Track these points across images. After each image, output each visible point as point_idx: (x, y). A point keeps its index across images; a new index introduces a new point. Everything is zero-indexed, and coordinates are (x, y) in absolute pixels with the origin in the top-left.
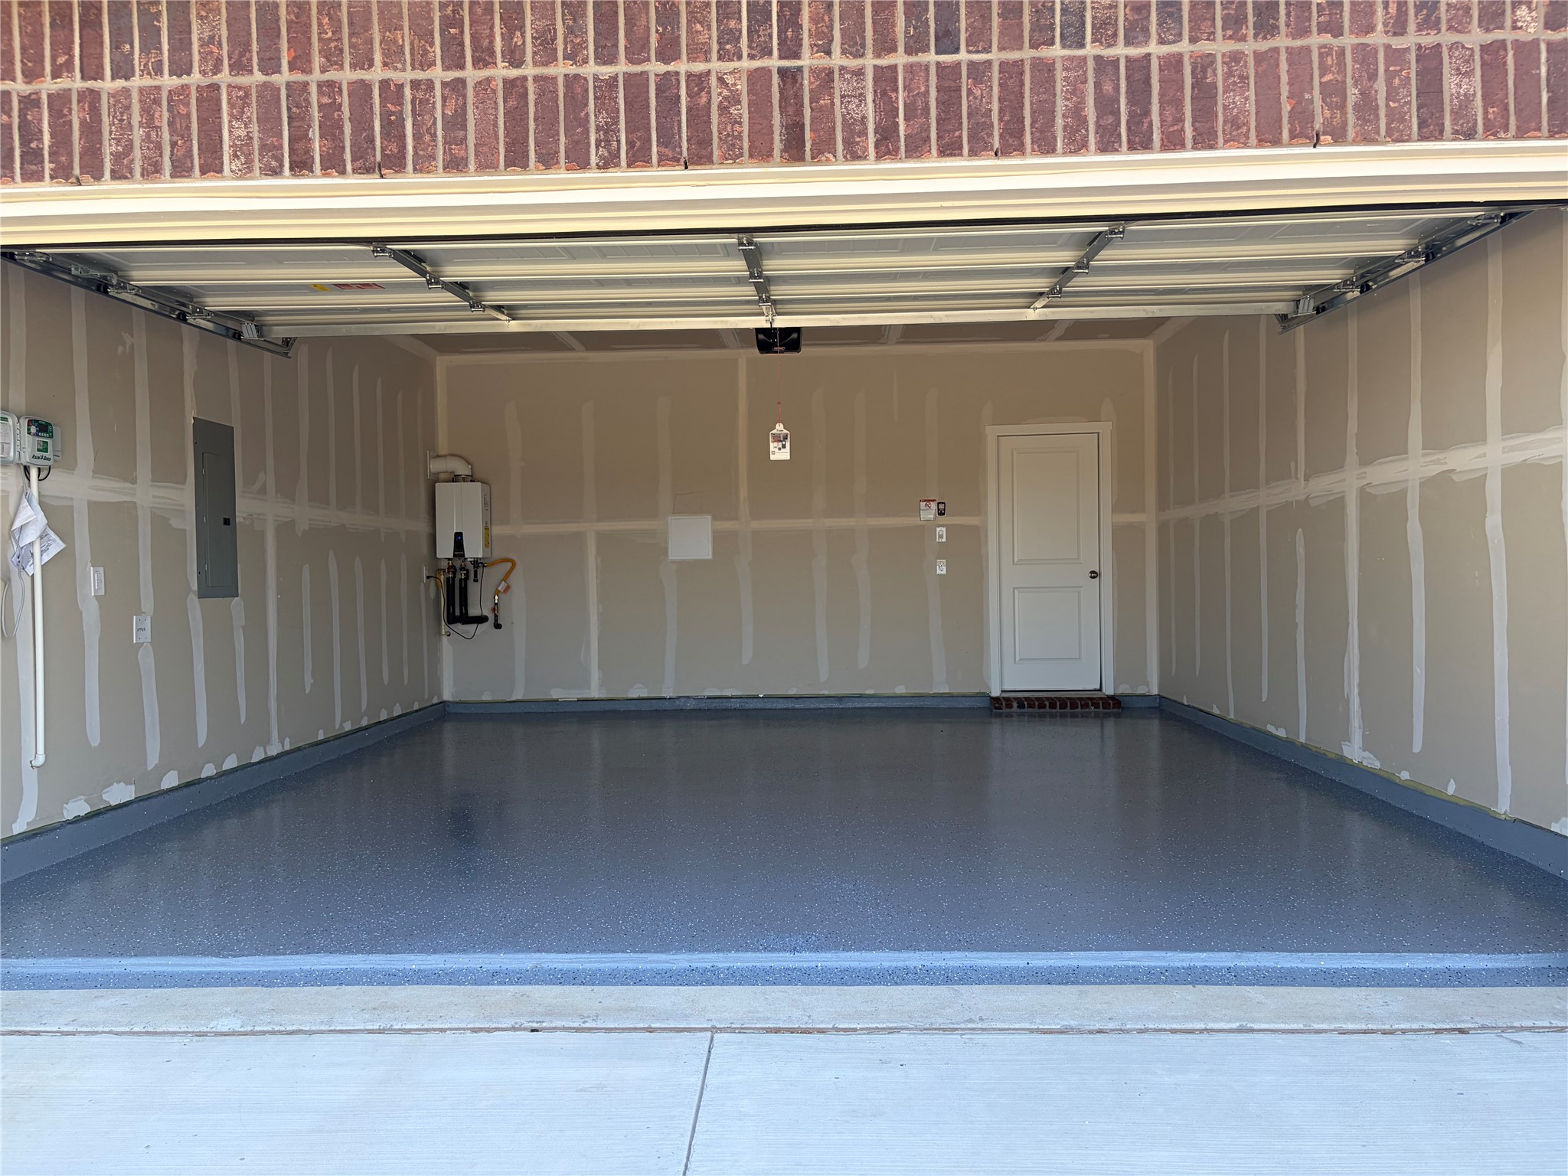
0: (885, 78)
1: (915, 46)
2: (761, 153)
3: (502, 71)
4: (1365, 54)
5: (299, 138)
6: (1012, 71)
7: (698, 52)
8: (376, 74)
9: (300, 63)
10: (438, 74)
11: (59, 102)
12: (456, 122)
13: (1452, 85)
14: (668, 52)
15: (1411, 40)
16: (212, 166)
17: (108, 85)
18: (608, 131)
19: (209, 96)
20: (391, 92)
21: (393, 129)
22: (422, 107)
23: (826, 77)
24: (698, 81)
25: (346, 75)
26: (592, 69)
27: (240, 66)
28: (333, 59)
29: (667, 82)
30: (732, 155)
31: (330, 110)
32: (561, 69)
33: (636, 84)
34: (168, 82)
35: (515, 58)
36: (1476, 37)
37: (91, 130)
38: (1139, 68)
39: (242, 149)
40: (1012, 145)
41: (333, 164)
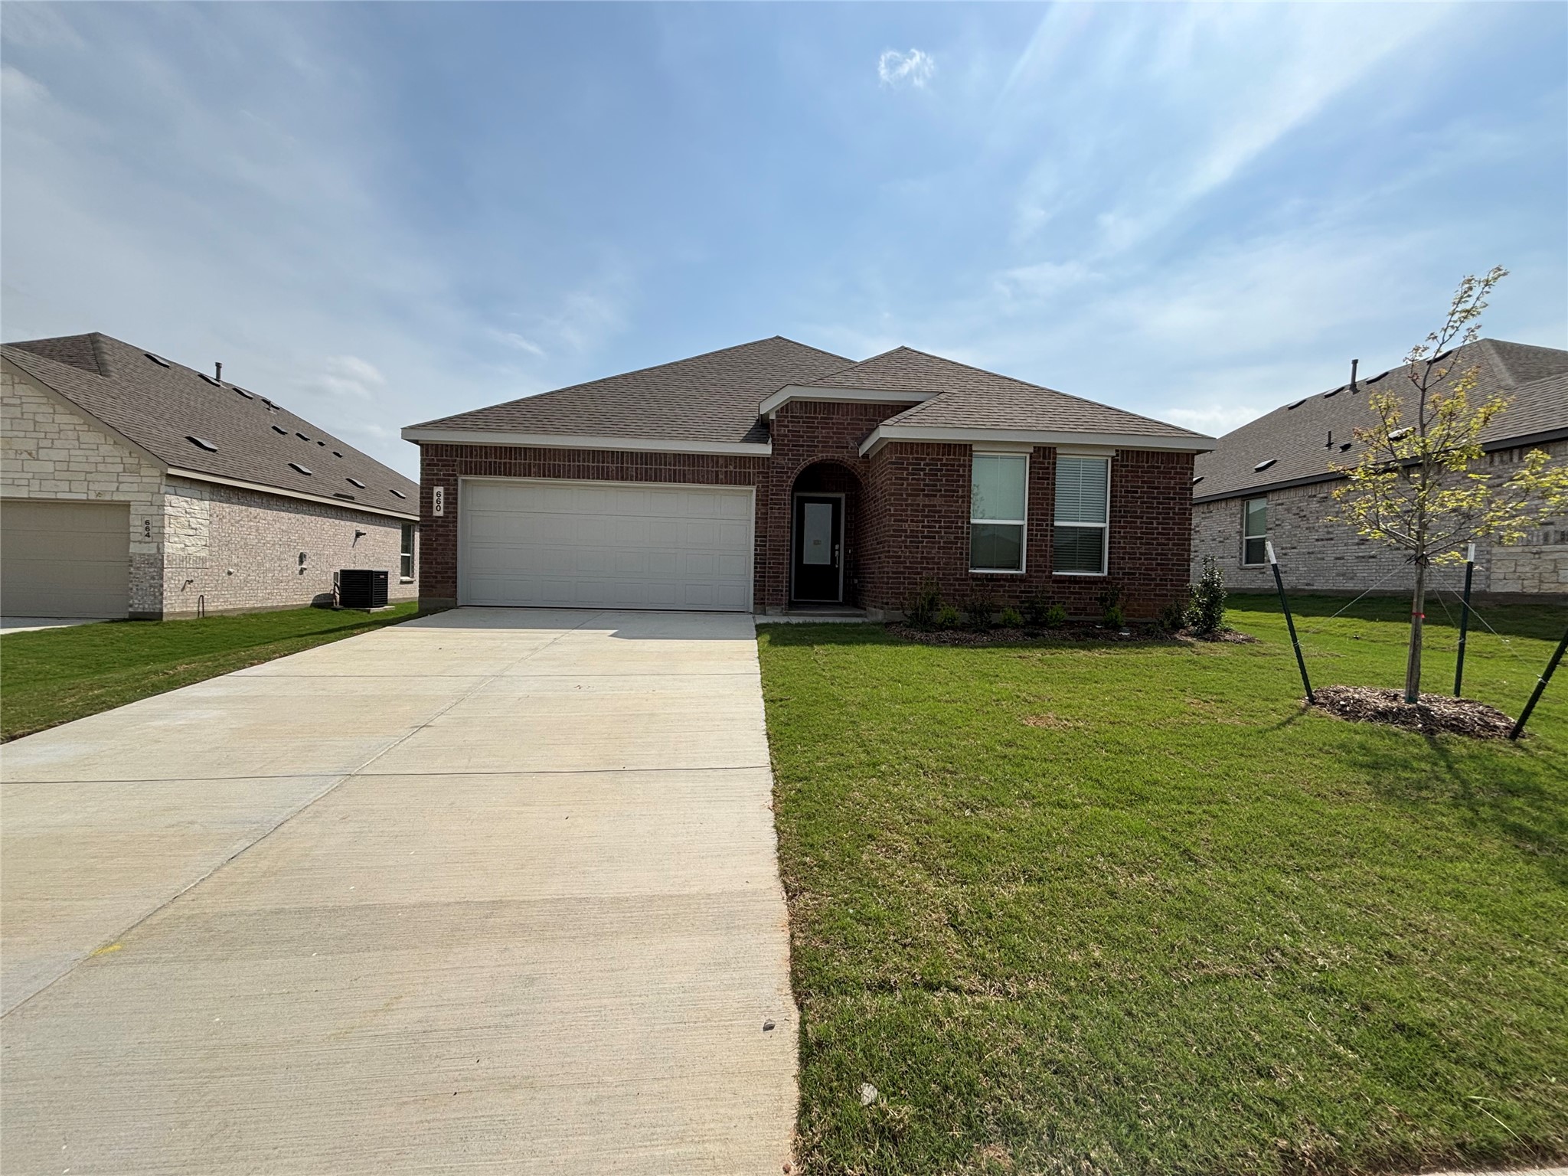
8: (557, 462)
9: (545, 460)
10: (567, 463)
11: (505, 463)
12: (569, 470)
13: (720, 476)
14: (603, 462)
15: (714, 469)
16: (530, 475)
17: (513, 461)
18: (593, 474)
19: (530, 464)
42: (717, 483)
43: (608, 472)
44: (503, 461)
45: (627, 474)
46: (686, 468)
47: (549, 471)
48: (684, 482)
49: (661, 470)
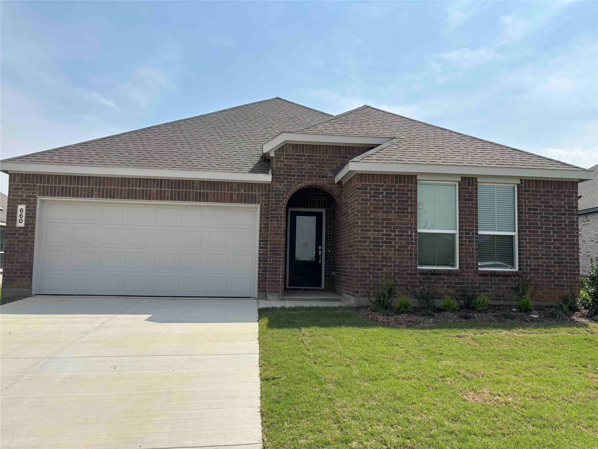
0: (172, 192)
1: (175, 188)
2: (157, 199)
3: (127, 188)
4: (225, 193)
5: (103, 194)
6: (186, 192)
7: (150, 187)
8: (113, 187)
9: (104, 185)
10: (120, 188)
11: (74, 188)
12: (121, 193)
13: (234, 197)
14: (147, 187)
15: (230, 192)
16: (92, 197)
17: (80, 186)
18: (139, 195)
19: (92, 189)
20: (114, 189)
21: (114, 194)
22: (118, 191)
23: (165, 191)
24: (150, 191)
25: (109, 187)
26: (138, 188)
27: (96, 185)
28: (107, 185)
29: (146, 190)
30: (154, 199)
31: (107, 191)
32: (134, 188)
33: (143, 190)
34: (87, 186)
35: (129, 186)
36: (237, 192)
37: (77, 191)
38: (200, 193)
39: (96, 195)
40: (185, 200)
41: (107, 197)
42: (231, 202)
43: (150, 194)
44: (72, 186)
45: (164, 196)
46: (209, 191)
47: (107, 193)
48: (207, 201)
49: (190, 192)
